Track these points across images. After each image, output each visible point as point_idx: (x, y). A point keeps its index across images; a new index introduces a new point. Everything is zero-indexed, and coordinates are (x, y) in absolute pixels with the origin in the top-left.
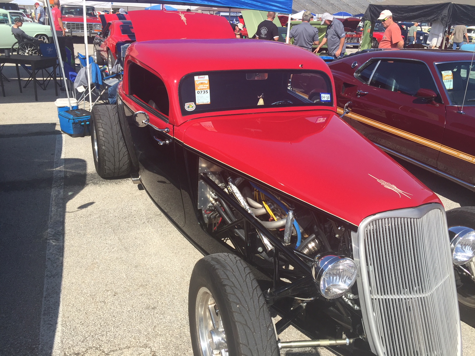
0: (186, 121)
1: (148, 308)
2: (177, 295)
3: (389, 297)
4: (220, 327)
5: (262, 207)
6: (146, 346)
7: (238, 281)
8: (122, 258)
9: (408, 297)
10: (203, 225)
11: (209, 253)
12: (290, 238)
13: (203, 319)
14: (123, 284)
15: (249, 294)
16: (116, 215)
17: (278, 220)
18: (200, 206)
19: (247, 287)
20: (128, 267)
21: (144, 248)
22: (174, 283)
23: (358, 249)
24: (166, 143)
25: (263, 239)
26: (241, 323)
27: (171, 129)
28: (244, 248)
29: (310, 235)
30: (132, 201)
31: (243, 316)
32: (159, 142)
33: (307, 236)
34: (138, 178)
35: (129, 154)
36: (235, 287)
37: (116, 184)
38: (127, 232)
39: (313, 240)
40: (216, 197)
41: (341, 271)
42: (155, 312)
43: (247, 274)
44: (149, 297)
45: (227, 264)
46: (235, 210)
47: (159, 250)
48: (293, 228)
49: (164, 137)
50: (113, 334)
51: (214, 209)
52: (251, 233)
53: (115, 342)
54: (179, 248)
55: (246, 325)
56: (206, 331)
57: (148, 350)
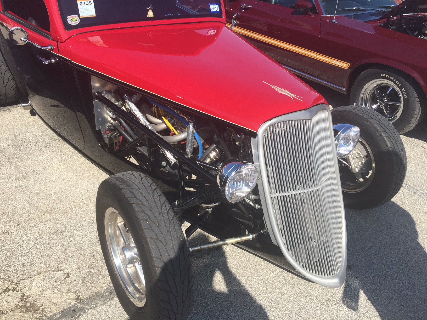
0: (71, 37)
1: (55, 233)
2: (85, 216)
3: (286, 194)
4: (132, 243)
5: (162, 122)
6: (58, 269)
7: (145, 198)
8: (22, 186)
9: (302, 192)
10: (104, 146)
11: (114, 173)
12: (192, 150)
13: (114, 237)
14: (25, 212)
15: (158, 209)
16: (9, 144)
17: (179, 133)
18: (99, 127)
19: (155, 203)
20: (30, 195)
21: (44, 174)
22: (81, 205)
23: (258, 154)
24: (52, 62)
25: (166, 154)
26: (152, 238)
27: (55, 46)
28: (148, 164)
29: (210, 145)
30: (25, 128)
31: (153, 231)
32: (44, 61)
33: (207, 146)
34: (29, 104)
35: (13, 78)
36: (143, 204)
37: (5, 111)
38: (24, 160)
39: (214, 150)
40: (114, 117)
41: (244, 176)
42: (64, 235)
43: (154, 190)
44: (56, 222)
45: (132, 182)
46: (135, 128)
47: (61, 175)
48: (194, 140)
49: (48, 55)
50: (21, 263)
51: (113, 129)
52: (153, 149)
53: (24, 271)
54: (82, 170)
55: (158, 239)
56: (118, 248)
57: (61, 273)
